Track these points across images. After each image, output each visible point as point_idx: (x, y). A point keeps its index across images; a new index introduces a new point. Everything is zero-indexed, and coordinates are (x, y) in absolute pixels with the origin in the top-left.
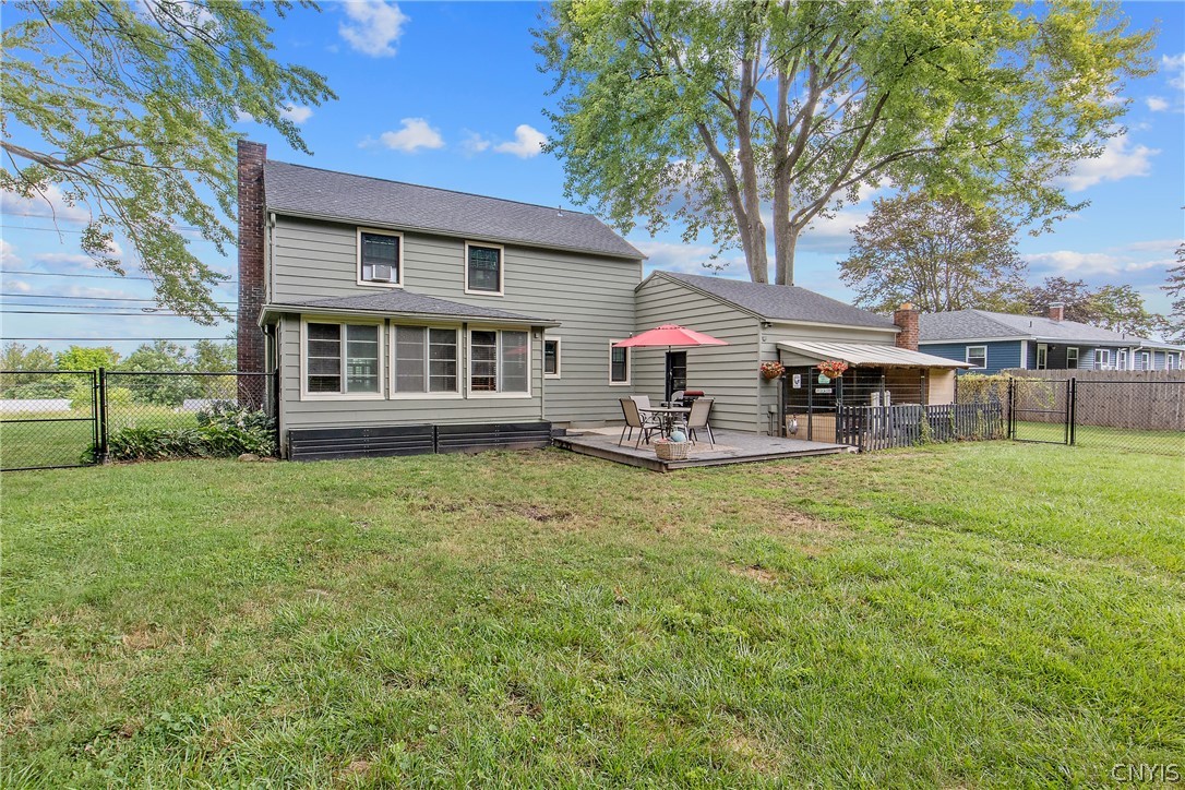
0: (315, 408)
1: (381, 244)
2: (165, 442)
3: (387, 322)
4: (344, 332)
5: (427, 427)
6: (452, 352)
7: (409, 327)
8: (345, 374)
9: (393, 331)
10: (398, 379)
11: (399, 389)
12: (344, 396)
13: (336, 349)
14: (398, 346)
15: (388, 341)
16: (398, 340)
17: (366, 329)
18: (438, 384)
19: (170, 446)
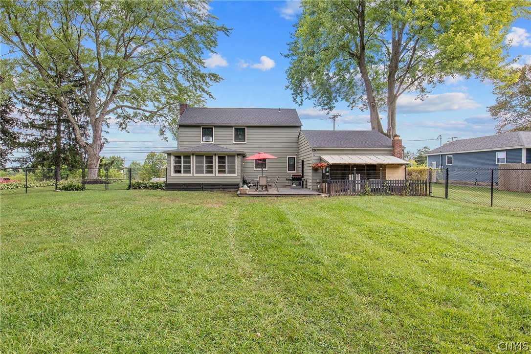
0: (175, 178)
1: (208, 131)
2: (142, 185)
3: (193, 154)
4: (182, 158)
5: (201, 184)
6: (212, 162)
7: (199, 156)
8: (182, 169)
9: (194, 157)
10: (196, 170)
11: (196, 173)
12: (182, 175)
13: (180, 163)
14: (196, 161)
15: (193, 160)
16: (196, 159)
17: (187, 157)
18: (208, 172)
19: (144, 186)
